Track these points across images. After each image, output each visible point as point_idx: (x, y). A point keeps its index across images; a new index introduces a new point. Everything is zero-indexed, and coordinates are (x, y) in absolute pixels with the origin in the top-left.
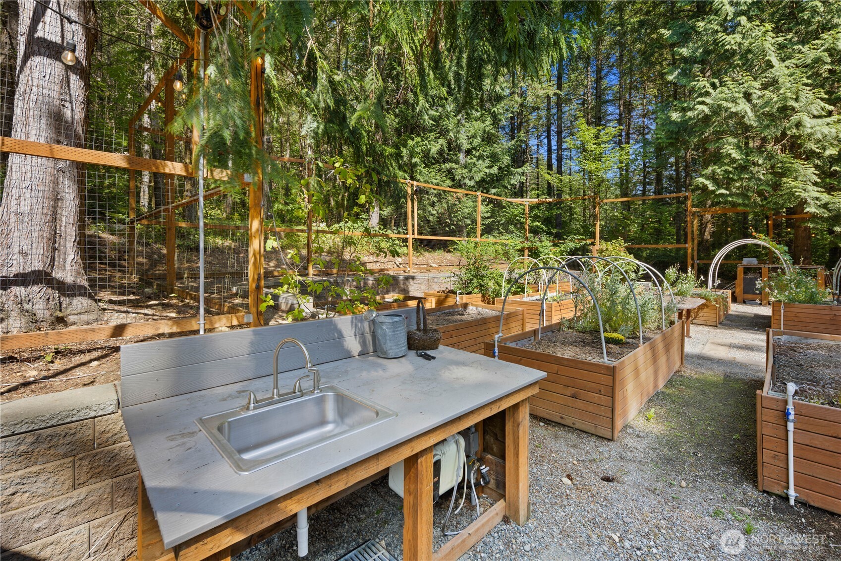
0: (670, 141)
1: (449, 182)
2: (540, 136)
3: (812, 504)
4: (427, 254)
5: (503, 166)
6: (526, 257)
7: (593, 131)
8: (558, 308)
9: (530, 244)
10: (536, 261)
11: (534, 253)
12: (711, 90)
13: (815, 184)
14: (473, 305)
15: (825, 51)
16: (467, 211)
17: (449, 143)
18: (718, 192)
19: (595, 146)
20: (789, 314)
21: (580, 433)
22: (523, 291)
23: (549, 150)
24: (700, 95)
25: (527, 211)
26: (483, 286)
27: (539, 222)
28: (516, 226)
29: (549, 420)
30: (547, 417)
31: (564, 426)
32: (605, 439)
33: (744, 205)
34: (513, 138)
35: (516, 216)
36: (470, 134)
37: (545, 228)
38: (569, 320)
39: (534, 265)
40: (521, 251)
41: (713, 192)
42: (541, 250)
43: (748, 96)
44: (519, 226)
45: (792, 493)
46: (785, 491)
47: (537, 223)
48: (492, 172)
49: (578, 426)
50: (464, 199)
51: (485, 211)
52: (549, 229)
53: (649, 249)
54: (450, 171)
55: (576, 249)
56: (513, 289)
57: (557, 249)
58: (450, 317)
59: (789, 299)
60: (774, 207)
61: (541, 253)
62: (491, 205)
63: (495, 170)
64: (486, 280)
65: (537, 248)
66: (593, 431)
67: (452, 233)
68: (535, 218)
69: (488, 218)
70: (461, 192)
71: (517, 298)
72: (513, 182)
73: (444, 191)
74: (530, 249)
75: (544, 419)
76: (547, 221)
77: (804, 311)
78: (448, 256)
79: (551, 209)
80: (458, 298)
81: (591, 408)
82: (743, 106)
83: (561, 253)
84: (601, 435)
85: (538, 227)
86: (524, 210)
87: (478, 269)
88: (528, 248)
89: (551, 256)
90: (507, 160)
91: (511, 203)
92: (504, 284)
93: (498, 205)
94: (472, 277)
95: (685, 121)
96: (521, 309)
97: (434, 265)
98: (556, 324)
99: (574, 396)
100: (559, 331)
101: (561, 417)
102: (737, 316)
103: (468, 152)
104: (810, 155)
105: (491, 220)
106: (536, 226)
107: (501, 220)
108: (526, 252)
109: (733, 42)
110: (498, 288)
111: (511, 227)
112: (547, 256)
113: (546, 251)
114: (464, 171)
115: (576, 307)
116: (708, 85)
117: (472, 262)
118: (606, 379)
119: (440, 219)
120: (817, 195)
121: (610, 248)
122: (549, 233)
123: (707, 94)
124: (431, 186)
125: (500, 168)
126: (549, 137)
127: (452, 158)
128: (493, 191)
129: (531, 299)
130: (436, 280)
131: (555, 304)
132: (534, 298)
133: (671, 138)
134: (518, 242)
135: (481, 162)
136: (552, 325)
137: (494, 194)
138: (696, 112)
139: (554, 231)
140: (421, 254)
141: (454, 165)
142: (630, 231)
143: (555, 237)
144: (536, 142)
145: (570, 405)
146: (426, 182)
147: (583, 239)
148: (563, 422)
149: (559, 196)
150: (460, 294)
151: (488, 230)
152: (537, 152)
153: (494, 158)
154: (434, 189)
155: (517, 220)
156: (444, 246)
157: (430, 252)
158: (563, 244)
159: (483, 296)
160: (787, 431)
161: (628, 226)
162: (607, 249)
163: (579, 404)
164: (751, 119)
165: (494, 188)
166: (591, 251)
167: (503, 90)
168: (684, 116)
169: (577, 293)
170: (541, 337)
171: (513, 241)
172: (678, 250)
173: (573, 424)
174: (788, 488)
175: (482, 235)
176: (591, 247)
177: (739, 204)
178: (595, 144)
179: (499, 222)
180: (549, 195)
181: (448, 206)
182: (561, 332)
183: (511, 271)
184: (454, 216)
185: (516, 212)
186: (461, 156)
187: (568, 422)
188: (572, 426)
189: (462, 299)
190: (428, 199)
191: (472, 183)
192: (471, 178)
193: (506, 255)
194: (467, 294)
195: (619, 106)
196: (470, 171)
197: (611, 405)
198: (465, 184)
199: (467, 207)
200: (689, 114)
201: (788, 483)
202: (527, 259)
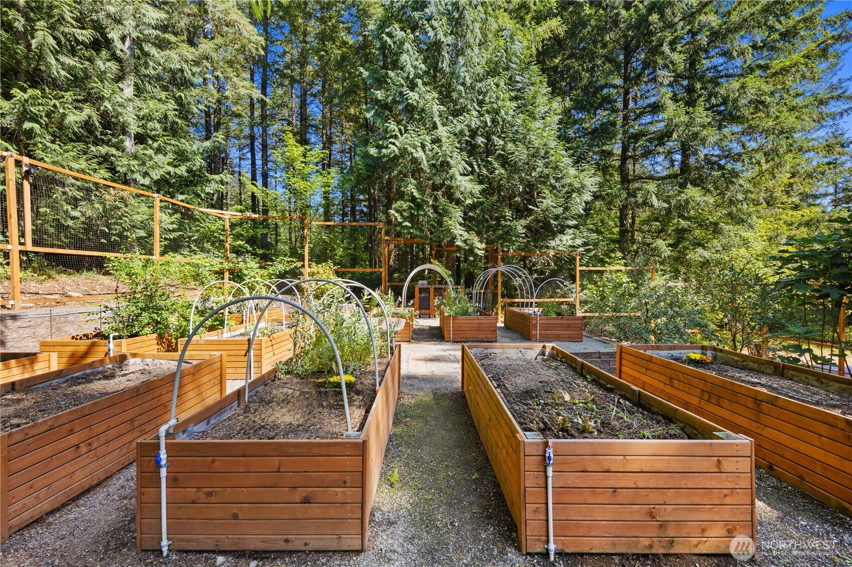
0: (368, 173)
1: (104, 173)
2: (242, 149)
3: (567, 551)
4: (63, 278)
5: (194, 169)
6: (226, 280)
7: (301, 149)
8: (270, 344)
9: (231, 265)
10: (239, 285)
11: (237, 276)
12: (398, 134)
13: (460, 224)
14: (134, 355)
15: (466, 125)
16: (138, 218)
17: (104, 115)
18: (404, 224)
19: (303, 165)
20: (455, 325)
21: (315, 556)
22: (222, 323)
23: (253, 164)
24: (391, 137)
25: (227, 227)
26: (159, 323)
27: (242, 241)
28: (213, 244)
29: (265, 552)
30: (261, 546)
31: (290, 553)
32: (353, 551)
33: (421, 237)
34: (208, 138)
35: (213, 232)
36: (142, 113)
37: (249, 248)
38: (287, 363)
39: (237, 290)
40: (220, 273)
41: (400, 223)
42: (246, 272)
43: (423, 146)
44: (217, 244)
45: (552, 547)
46: (546, 546)
47: (240, 242)
48: (178, 171)
49: (313, 545)
50: (132, 201)
51: (168, 221)
52: (254, 249)
53: (351, 273)
54: (105, 159)
55: (286, 272)
56: (209, 323)
57: (265, 272)
58: (79, 388)
59: (456, 314)
60: (438, 240)
61: (246, 275)
62: (178, 216)
63: (182, 170)
64: (165, 314)
65: (241, 270)
66: (334, 546)
67: (114, 247)
68: (238, 237)
69: (174, 231)
70: (128, 191)
71: (213, 336)
72: (208, 190)
73: (96, 185)
74: (231, 271)
75: (257, 552)
76: (252, 241)
77: (464, 322)
78: (106, 280)
79: (256, 228)
80: (112, 346)
81: (332, 512)
82: (419, 154)
83: (270, 276)
84: (347, 548)
85: (241, 247)
86: (224, 226)
87: (151, 297)
88: (229, 270)
89: (258, 279)
90: (199, 162)
91: (208, 215)
92: (192, 318)
93: (187, 215)
94: (137, 312)
95: (381, 157)
96: (218, 353)
97: (75, 294)
98: (269, 373)
99: (306, 501)
100: (274, 381)
101: (287, 541)
102: (419, 330)
103: (140, 139)
104: (458, 202)
105: (178, 234)
106: (240, 246)
107: (193, 236)
108: (227, 275)
109: (413, 99)
110: (184, 323)
111: (208, 245)
112: (253, 279)
113: (252, 274)
114: (132, 162)
115: (295, 345)
116: (397, 130)
117: (139, 288)
118: (351, 462)
119: (89, 226)
120: (462, 232)
121: (321, 271)
122: (255, 255)
123: (396, 137)
124: (67, 171)
125: (189, 171)
126: (252, 151)
127: (110, 140)
128: (181, 197)
129: (233, 334)
130: (71, 318)
131: (265, 339)
132: (238, 332)
133: (369, 171)
134: (214, 263)
135: (160, 156)
136: (264, 376)
137: (182, 201)
138: (389, 151)
139: (260, 251)
140: (50, 277)
141: (113, 151)
142: (336, 255)
143: (261, 259)
144: (238, 154)
145: (300, 516)
146: (54, 163)
147: (292, 261)
148: (289, 547)
149: (265, 212)
150: (114, 338)
151: (173, 246)
152: (240, 166)
153: (182, 157)
154: (77, 179)
155: (215, 237)
156: (99, 265)
157: (70, 274)
158: (272, 266)
159: (160, 337)
160: (546, 477)
161: (335, 250)
162: (318, 273)
163: (314, 510)
164: (425, 165)
165: (182, 193)
166: (301, 274)
167: (193, 74)
168: (380, 152)
169: (296, 326)
170: (250, 397)
171: (208, 261)
172: (371, 273)
173: (306, 544)
174: (548, 542)
175: (163, 254)
176: (302, 270)
177: (417, 236)
178: (302, 162)
179: (190, 237)
180: (254, 211)
181: (104, 207)
182: (277, 382)
183: (205, 299)
184: (116, 223)
185: (213, 228)
186: (129, 144)
187: (298, 545)
188: (304, 548)
189: (120, 345)
190: (64, 193)
191: (147, 181)
192: (146, 174)
193: (196, 277)
194: (129, 337)
195: (322, 137)
196: (144, 164)
197: (359, 499)
198: (135, 181)
199: (138, 213)
200: (384, 151)
201: (548, 536)
202: (228, 284)
